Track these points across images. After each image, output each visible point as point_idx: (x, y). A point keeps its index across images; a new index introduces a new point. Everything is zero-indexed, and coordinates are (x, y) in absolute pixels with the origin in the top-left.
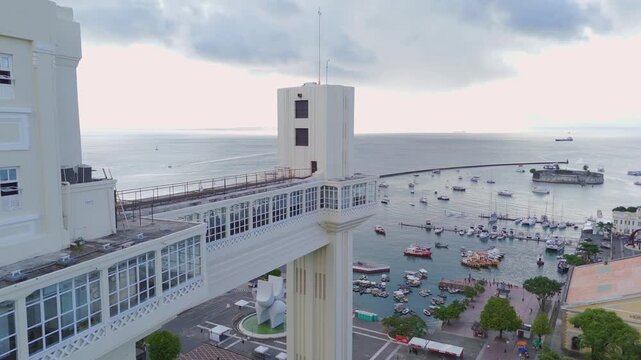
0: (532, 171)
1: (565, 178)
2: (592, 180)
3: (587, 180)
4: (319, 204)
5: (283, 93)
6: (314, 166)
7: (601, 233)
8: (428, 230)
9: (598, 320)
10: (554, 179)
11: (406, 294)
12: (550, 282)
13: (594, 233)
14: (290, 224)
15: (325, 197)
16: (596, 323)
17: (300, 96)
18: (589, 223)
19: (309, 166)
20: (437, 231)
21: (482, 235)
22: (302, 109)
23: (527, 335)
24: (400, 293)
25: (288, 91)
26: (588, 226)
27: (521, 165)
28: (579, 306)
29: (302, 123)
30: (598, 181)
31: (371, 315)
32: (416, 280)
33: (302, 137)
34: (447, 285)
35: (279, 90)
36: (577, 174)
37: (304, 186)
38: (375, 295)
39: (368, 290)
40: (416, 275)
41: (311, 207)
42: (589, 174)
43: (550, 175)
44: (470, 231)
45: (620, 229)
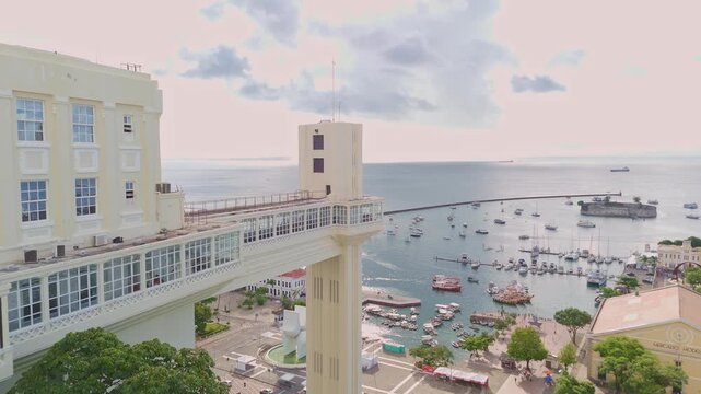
0: (580, 203)
1: (615, 211)
2: (644, 213)
3: (639, 212)
4: (332, 220)
5: (303, 129)
6: (328, 189)
7: (645, 267)
8: (465, 264)
9: (620, 347)
10: (604, 212)
11: (436, 327)
12: (580, 313)
13: (638, 267)
14: (306, 235)
15: (337, 215)
16: (617, 349)
17: (317, 131)
18: (634, 257)
19: (325, 189)
20: (474, 265)
21: (522, 269)
22: (318, 142)
23: (555, 365)
24: (429, 325)
25: (306, 126)
26: (632, 260)
27: (568, 197)
28: (603, 335)
29: (319, 154)
30: (650, 213)
31: (399, 346)
32: (449, 314)
33: (318, 165)
34: (480, 318)
35: (300, 127)
36: (628, 206)
37: (319, 205)
38: (404, 328)
39: (398, 323)
40: (448, 309)
41: (325, 223)
42: (641, 206)
43: (599, 208)
44: (508, 265)
45: (665, 263)
